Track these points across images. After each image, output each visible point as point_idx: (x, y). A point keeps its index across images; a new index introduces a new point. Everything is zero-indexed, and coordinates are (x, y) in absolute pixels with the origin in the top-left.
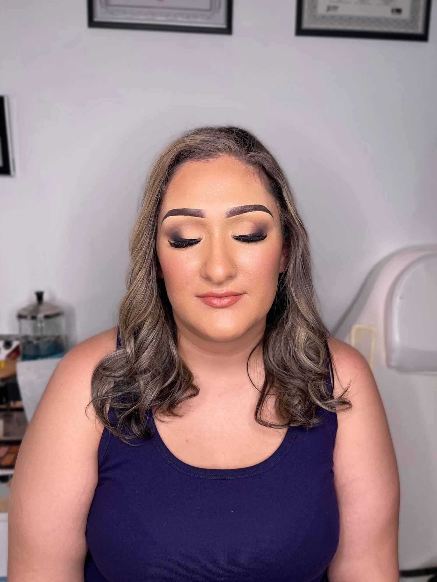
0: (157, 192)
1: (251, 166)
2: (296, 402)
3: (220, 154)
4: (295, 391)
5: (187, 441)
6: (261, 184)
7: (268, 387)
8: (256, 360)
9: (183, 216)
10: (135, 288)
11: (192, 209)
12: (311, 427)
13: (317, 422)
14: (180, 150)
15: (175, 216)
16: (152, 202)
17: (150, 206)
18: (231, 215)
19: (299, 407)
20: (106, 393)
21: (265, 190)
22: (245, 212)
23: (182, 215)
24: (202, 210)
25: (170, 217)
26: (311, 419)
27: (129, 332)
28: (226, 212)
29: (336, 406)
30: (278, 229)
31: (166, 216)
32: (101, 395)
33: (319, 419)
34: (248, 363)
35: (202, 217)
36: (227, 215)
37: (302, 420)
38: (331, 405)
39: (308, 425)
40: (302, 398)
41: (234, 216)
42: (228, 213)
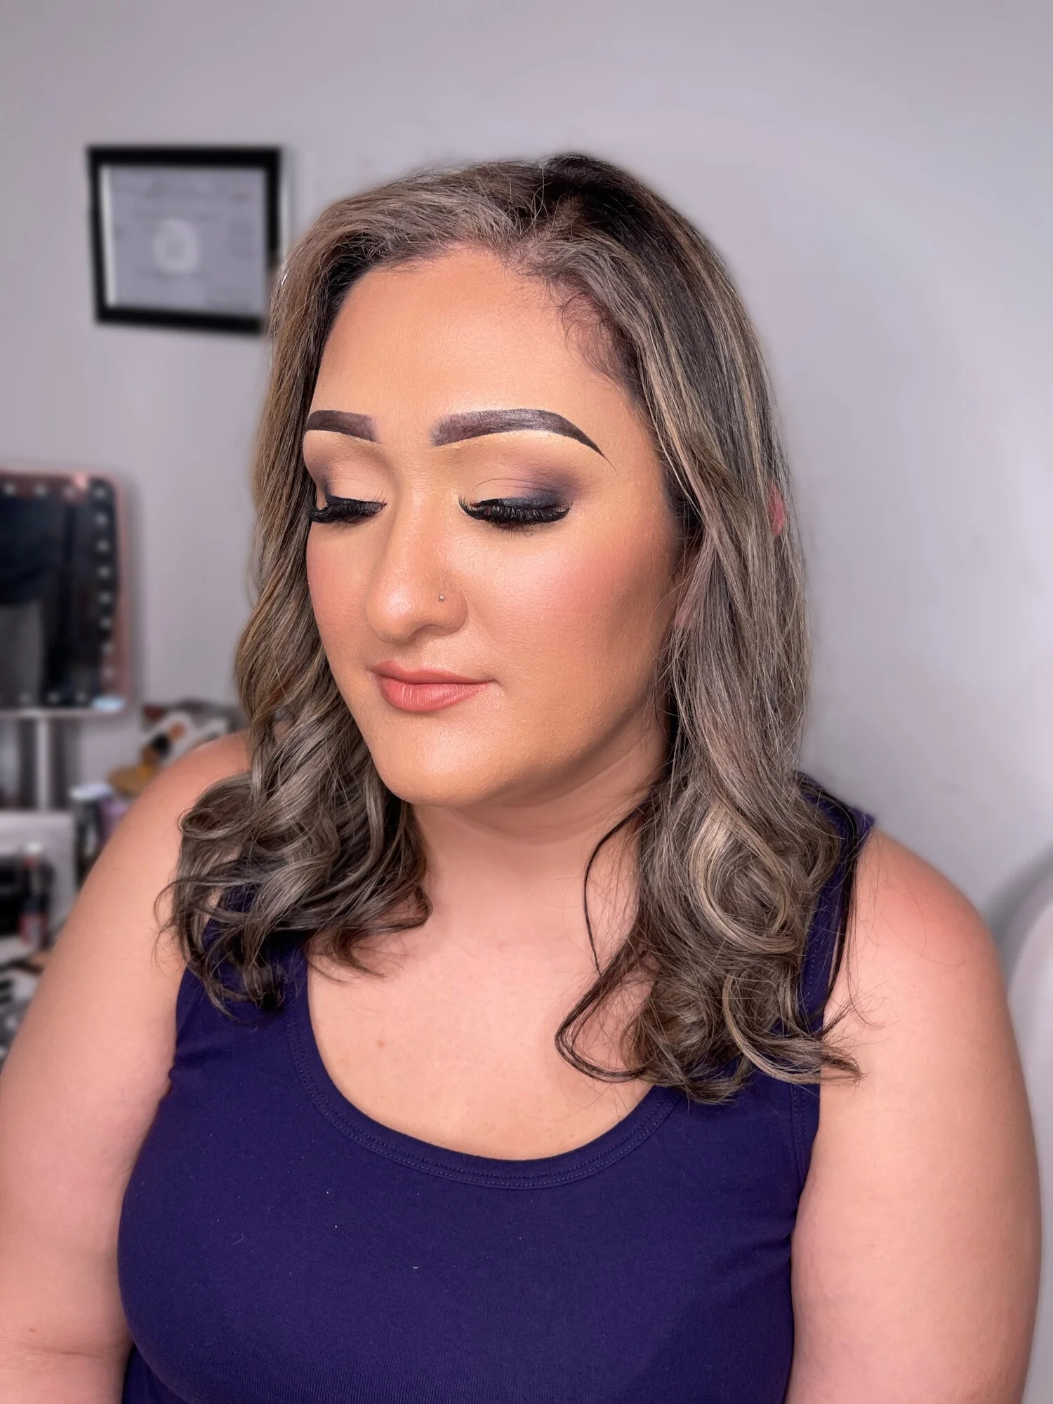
3: (453, 244)
5: (381, 1044)
11: (347, 415)
18: (447, 438)
20: (209, 874)
22: (487, 432)
24: (370, 419)
28: (431, 431)
32: (199, 874)
36: (435, 436)
41: (456, 440)
42: (437, 433)
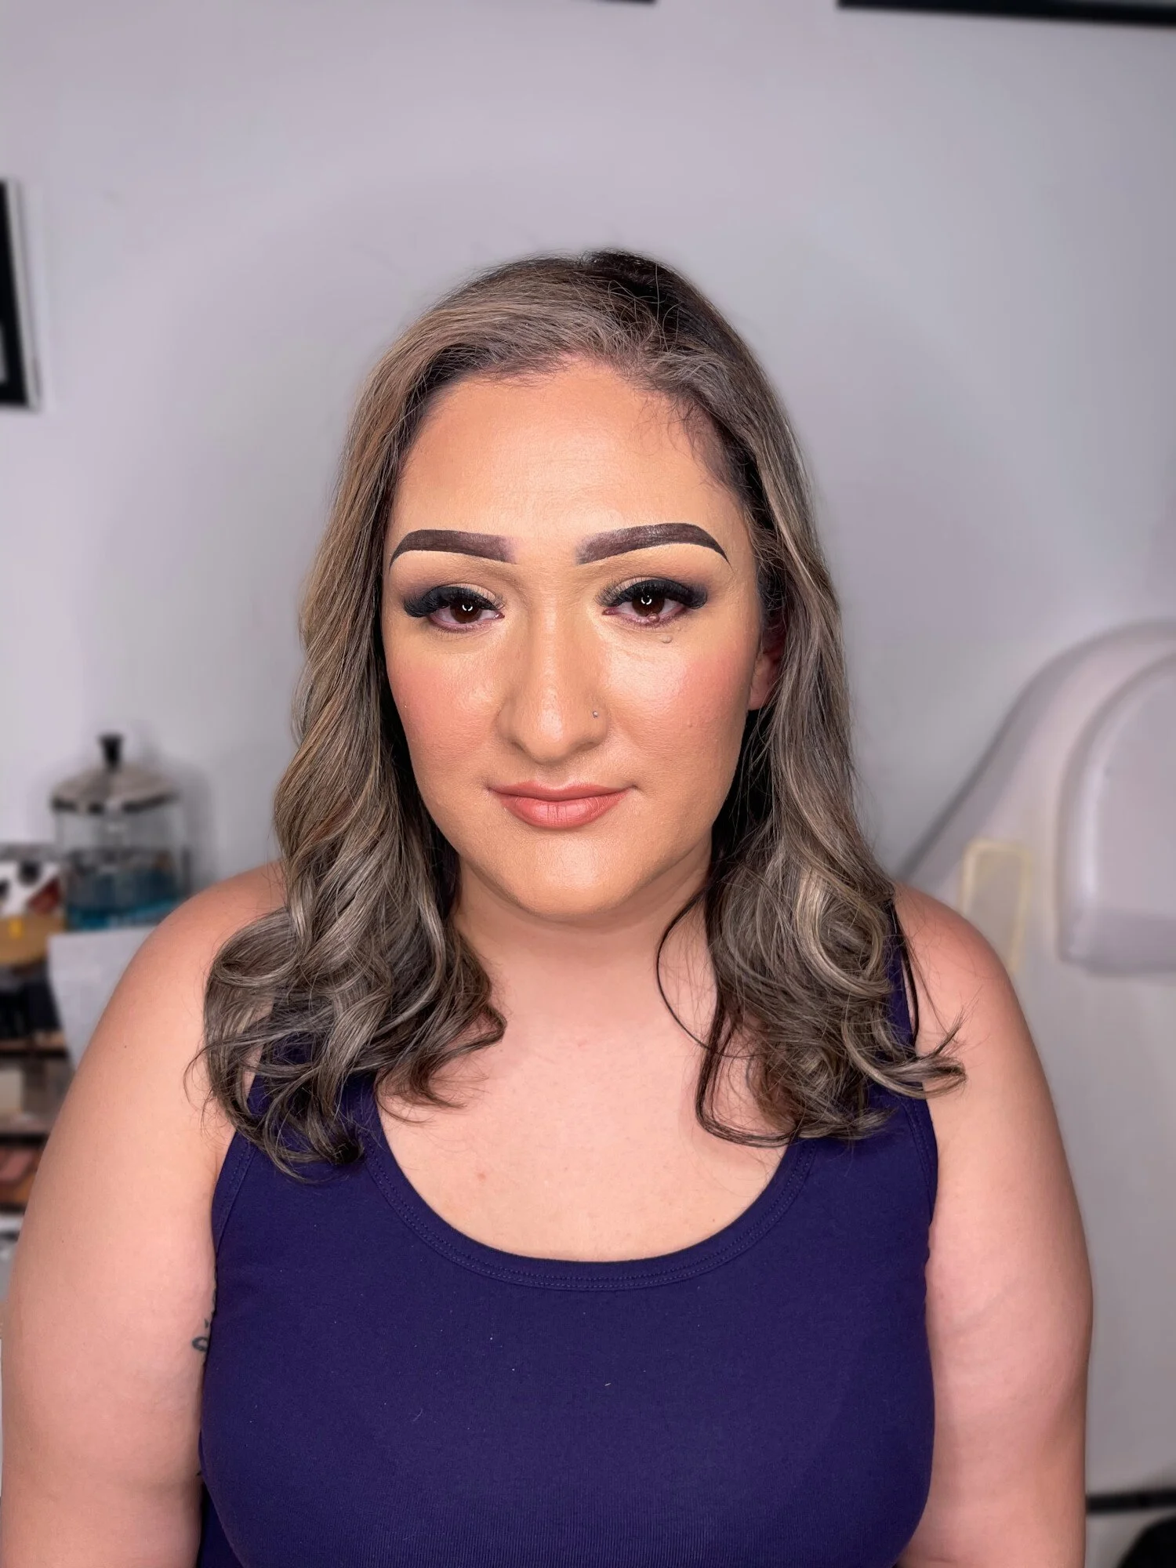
0: (376, 471)
1: (664, 398)
2: (811, 1064)
3: (566, 357)
4: (804, 1038)
5: (482, 1176)
6: (690, 456)
7: (727, 1026)
8: (683, 947)
9: (449, 554)
10: (315, 750)
11: (474, 535)
12: (859, 1138)
13: (877, 1125)
14: (439, 347)
15: (425, 552)
16: (360, 500)
17: (353, 514)
18: (592, 556)
19: (822, 1081)
20: (244, 1033)
21: (705, 475)
22: (634, 548)
23: (445, 549)
24: (505, 539)
25: (410, 552)
26: (856, 1117)
27: (298, 863)
28: (577, 550)
29: (923, 1081)
30: (742, 590)
31: (401, 549)
32: (234, 1034)
33: (884, 1115)
34: (658, 957)
35: (503, 560)
36: (581, 555)
37: (835, 1119)
38: (909, 1078)
39: (851, 1132)
40: (828, 1055)
41: (602, 558)
42: (583, 552)
